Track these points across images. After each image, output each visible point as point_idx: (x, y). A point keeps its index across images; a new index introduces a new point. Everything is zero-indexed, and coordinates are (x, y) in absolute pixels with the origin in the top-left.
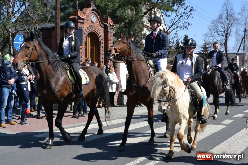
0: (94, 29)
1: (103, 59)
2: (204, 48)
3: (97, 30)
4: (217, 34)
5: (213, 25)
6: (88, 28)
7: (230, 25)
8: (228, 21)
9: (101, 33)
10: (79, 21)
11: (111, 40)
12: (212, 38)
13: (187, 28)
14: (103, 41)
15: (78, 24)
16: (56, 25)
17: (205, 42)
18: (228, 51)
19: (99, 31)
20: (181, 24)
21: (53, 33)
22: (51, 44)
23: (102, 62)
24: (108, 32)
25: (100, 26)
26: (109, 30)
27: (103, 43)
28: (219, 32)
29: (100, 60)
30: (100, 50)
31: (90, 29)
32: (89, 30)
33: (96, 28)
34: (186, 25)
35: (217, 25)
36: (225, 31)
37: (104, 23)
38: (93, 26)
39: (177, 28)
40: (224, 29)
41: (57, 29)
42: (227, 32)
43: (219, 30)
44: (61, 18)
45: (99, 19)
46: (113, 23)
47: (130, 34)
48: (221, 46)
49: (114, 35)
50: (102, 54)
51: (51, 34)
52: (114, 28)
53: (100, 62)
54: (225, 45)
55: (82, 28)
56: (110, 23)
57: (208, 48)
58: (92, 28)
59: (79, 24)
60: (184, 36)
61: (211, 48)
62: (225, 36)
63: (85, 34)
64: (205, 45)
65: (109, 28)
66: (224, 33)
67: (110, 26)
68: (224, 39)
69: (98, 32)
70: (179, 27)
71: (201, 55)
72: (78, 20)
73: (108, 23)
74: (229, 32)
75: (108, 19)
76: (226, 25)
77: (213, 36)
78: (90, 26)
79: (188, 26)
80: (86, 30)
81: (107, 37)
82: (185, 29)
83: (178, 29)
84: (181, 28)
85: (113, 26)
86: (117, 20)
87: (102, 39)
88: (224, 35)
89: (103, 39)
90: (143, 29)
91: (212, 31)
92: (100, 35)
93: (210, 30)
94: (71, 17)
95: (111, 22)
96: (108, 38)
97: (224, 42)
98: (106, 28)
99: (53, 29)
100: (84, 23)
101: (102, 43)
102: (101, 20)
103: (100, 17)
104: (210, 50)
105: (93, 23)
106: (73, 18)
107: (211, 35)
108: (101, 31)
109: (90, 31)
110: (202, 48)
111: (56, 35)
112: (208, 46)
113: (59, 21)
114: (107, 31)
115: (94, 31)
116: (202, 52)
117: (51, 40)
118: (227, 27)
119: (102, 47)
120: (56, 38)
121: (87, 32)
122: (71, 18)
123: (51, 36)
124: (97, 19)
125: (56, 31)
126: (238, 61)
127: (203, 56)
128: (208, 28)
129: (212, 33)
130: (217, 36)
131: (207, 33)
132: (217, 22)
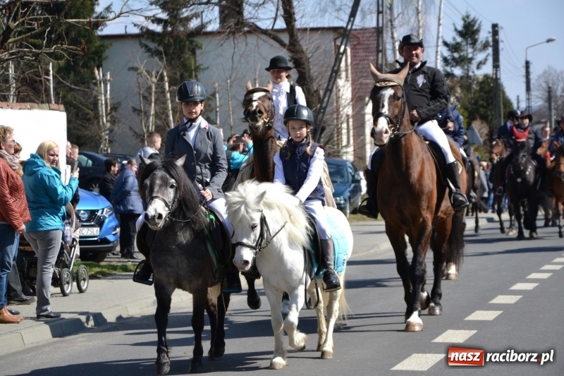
2: (164, 5)
104: (198, 15)
116: (158, 29)
126: (347, 70)
127: (161, 49)
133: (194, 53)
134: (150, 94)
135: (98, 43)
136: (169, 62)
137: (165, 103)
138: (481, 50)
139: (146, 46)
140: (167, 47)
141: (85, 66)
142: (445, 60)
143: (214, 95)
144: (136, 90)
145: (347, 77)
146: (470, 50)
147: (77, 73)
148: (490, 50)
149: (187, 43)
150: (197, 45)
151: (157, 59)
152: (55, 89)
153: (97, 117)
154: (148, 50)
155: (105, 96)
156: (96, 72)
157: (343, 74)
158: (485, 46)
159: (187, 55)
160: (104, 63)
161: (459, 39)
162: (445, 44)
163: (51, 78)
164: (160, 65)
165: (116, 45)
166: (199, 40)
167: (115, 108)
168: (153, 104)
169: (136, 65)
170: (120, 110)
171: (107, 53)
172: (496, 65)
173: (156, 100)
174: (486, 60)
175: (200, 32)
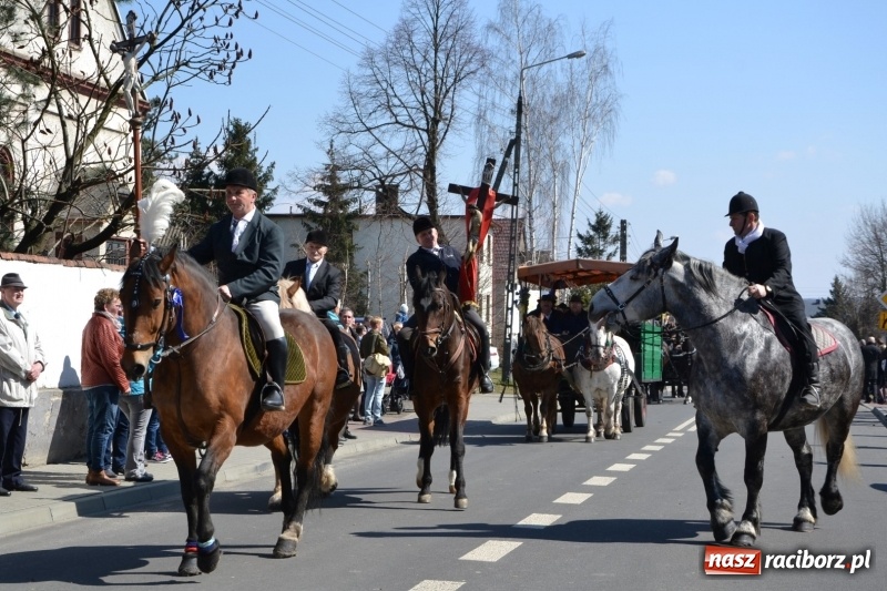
2: (326, 190)
4: (387, 118)
5: (369, 72)
7: (451, 80)
8: (441, 55)
12: (364, 139)
13: (228, 71)
17: (333, 160)
18: (439, 203)
28: (396, 111)
34: (223, 55)
35: (387, 75)
36: (424, 107)
39: (175, 68)
40: (420, 98)
42: (437, 109)
43: (396, 101)
48: (408, 178)
54: (425, 176)
57: (345, 187)
60: (231, 128)
61: (359, 187)
62: (427, 131)
64: (333, 170)
66: (422, 115)
68: (420, 143)
70: (186, 64)
71: (313, 225)
74: (446, 110)
76: (431, 74)
77: (369, 129)
79: (233, 67)
82: (216, 77)
88: (423, 124)
91: (363, 101)
93: (354, 98)
97: (421, 161)
104: (355, 200)
107: (359, 126)
110: (318, 186)
112: (344, 177)
116: (320, 210)
118: (436, 87)
126: (489, 256)
128: (347, 89)
129: (365, 112)
130: (387, 131)
131: (339, 115)
132: (388, 61)
133: (350, 231)
138: (610, 243)
139: (308, 226)
140: (326, 226)
142: (579, 250)
143: (367, 273)
145: (489, 261)
146: (602, 243)
148: (618, 244)
149: (345, 224)
150: (353, 227)
157: (485, 258)
158: (615, 240)
159: (344, 234)
161: (592, 233)
162: (580, 236)
166: (355, 222)
169: (298, 241)
172: (623, 257)
174: (615, 252)
175: (357, 215)
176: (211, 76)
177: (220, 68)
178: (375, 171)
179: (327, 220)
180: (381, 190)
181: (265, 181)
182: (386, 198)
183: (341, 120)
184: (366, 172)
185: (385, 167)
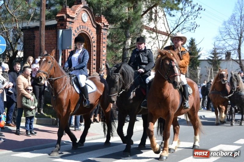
0: (85, 29)
1: (96, 65)
2: (213, 54)
3: (88, 31)
4: (229, 37)
5: (224, 26)
6: (78, 28)
8: (242, 22)
9: (93, 34)
10: (68, 19)
11: (104, 43)
12: (223, 42)
13: (194, 30)
14: (95, 44)
15: (66, 23)
16: (41, 24)
17: (215, 47)
18: (242, 57)
19: (91, 32)
20: (187, 25)
21: (36, 33)
22: (34, 46)
23: (94, 68)
24: (102, 34)
25: (92, 26)
26: (103, 31)
27: (96, 46)
28: (231, 35)
29: (92, 66)
30: (92, 54)
31: (81, 30)
32: (79, 31)
33: (87, 28)
34: (193, 26)
35: (229, 27)
36: (238, 34)
37: (97, 23)
38: (84, 27)
39: (183, 29)
40: (237, 32)
41: (42, 29)
42: (241, 35)
43: (231, 33)
44: (46, 16)
45: (91, 18)
46: (107, 22)
47: (127, 36)
48: (234, 51)
49: (108, 37)
50: (94, 60)
51: (34, 35)
52: (108, 29)
53: (91, 68)
54: (238, 51)
55: (71, 28)
56: (103, 23)
57: (218, 53)
58: (83, 28)
59: (68, 23)
60: (191, 40)
61: (222, 53)
62: (239, 40)
63: (74, 35)
64: (215, 49)
65: (103, 29)
66: (237, 36)
67: (104, 27)
68: (237, 43)
69: (89, 33)
70: (185, 28)
71: (210, 62)
72: (66, 19)
73: (101, 23)
74: (243, 35)
75: (102, 18)
76: (240, 26)
77: (224, 40)
78: (80, 26)
79: (195, 28)
80: (75, 31)
81: (100, 39)
82: (191, 31)
83: (184, 31)
84: (188, 30)
85: (107, 26)
86: (112, 19)
87: (94, 42)
88: (238, 38)
89: (96, 42)
90: (143, 31)
91: (223, 33)
92: (92, 37)
93: (221, 33)
94: (58, 15)
95: (105, 22)
96: (102, 40)
97: (237, 47)
98: (99, 29)
99: (37, 28)
100: (73, 22)
101: (94, 46)
102: (93, 19)
103: (92, 16)
104: (220, 56)
105: (84, 22)
106: (60, 17)
107: (222, 39)
108: (93, 32)
109: (81, 32)
110: (211, 53)
111: (41, 35)
112: (218, 51)
113: (43, 19)
114: (101, 32)
115: (85, 32)
116: (211, 59)
117: (34, 41)
118: (241, 30)
119: (95, 51)
120: (40, 40)
121: (77, 33)
122: (58, 17)
123: (34, 37)
124: (89, 19)
125: (40, 31)
127: (212, 63)
128: (219, 31)
129: (223, 36)
130: (229, 40)
131: (217, 37)
132: (229, 24)
133: (219, 64)
134: (209, 72)
135: (198, 61)
136: (213, 66)
137: (212, 74)
139: (209, 62)
140: (213, 62)
141: (195, 66)
144: (206, 71)
147: (193, 67)
149: (218, 62)
151: (211, 65)
152: (188, 70)
153: (197, 77)
154: (209, 63)
155: (199, 72)
156: (197, 67)
159: (218, 64)
160: (199, 66)
163: (188, 68)
164: (211, 66)
165: (202, 62)
166: (220, 61)
167: (201, 75)
168: (209, 75)
169: (206, 66)
170: (202, 76)
171: (200, 63)
173: (210, 74)
175: (220, 60)
176: (190, 31)
177: (193, 29)
178: (226, 50)
179: (214, 61)
180: (227, 54)
181: (198, 52)
182: (228, 56)
183: (218, 38)
184: (224, 50)
185: (228, 49)
